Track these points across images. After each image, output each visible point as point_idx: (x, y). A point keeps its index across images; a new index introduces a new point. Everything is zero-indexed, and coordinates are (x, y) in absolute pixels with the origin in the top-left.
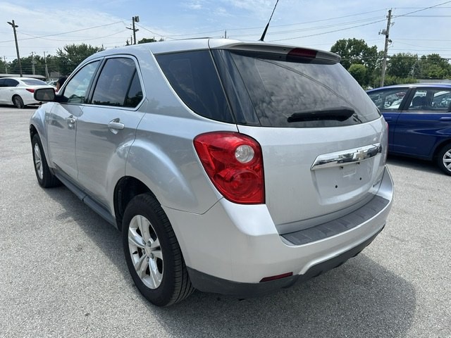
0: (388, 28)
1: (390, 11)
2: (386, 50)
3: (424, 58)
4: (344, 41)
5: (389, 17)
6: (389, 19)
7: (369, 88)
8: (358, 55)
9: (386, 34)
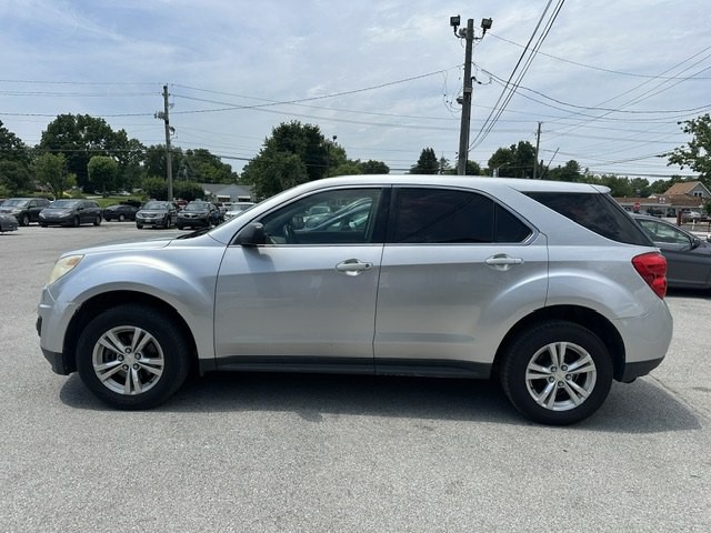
0: (166, 109)
1: (165, 88)
2: (168, 142)
3: (189, 152)
4: (70, 117)
5: (166, 95)
6: (166, 99)
7: (125, 193)
8: (97, 142)
9: (164, 116)
